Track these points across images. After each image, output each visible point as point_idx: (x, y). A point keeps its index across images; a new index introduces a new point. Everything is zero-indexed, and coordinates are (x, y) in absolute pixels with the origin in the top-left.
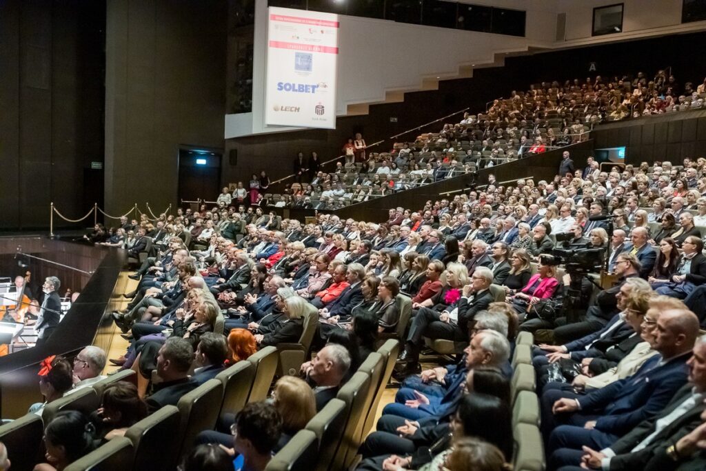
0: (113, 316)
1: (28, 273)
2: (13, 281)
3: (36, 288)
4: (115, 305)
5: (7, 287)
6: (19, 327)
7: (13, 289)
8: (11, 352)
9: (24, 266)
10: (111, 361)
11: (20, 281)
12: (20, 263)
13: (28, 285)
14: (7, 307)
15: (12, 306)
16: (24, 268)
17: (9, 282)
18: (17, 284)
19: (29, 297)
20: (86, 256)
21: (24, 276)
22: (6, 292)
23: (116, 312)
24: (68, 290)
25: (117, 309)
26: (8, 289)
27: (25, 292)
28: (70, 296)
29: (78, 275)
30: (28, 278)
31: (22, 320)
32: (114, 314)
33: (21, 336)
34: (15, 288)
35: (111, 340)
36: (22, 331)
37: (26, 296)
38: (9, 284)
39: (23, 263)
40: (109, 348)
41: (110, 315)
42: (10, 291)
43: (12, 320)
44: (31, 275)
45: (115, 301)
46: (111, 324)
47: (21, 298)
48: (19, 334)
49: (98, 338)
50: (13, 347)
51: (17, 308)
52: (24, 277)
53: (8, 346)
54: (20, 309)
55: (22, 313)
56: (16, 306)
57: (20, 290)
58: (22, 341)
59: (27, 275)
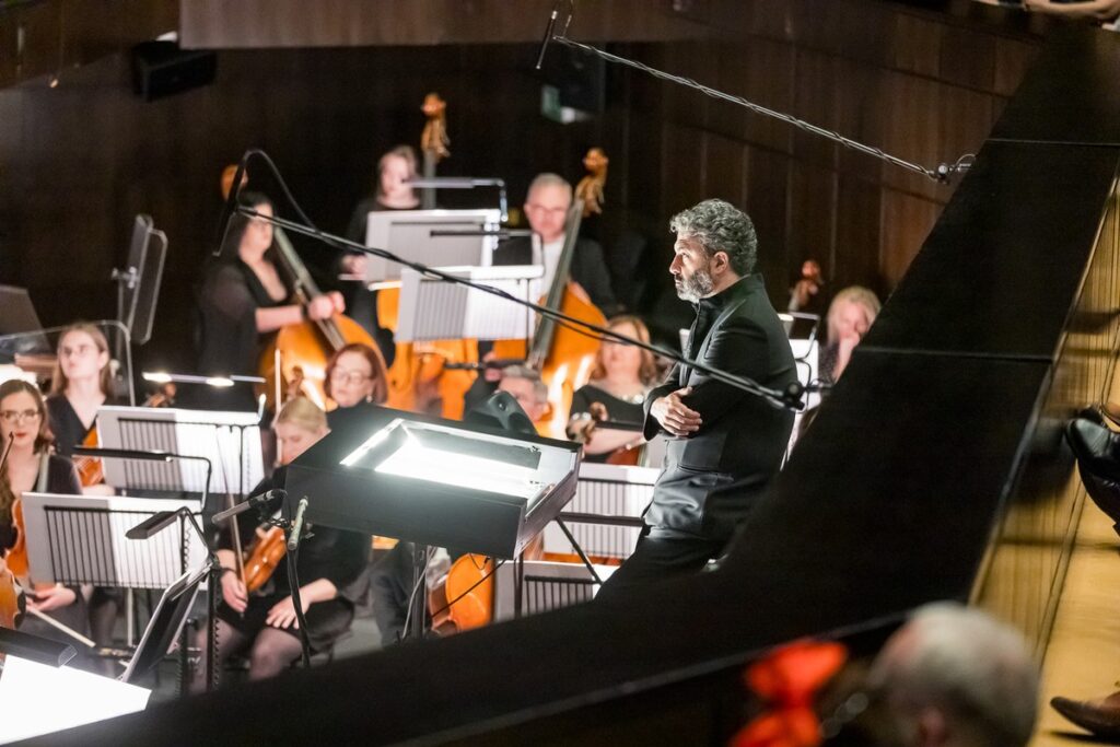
0: (1077, 438)
1: (595, 159)
2: (518, 201)
3: (632, 250)
4: (1083, 377)
5: (482, 233)
6: (555, 465)
7: (515, 250)
8: (505, 610)
9: (568, 115)
10: (1063, 707)
11: (550, 198)
12: (548, 99)
13: (589, 231)
14: (484, 346)
15: (506, 343)
16: (573, 125)
17: (495, 205)
18: (536, 218)
19: (596, 299)
20: (910, 73)
21: (574, 175)
22: (478, 262)
23: (1093, 416)
24: (808, 269)
25: (1092, 398)
26: (490, 244)
27: (576, 267)
28: (820, 304)
29: (865, 182)
30: (592, 188)
31: (556, 429)
32: (1082, 424)
33: (561, 518)
34: (527, 241)
35: (1060, 586)
36: (566, 488)
37: (579, 293)
38: (493, 217)
39: (565, 101)
40: (1045, 628)
41: (1061, 431)
42: (500, 258)
43: (521, 427)
44: (610, 167)
45: (1087, 352)
46: (1061, 484)
47: (559, 294)
48: (553, 506)
49: (1004, 564)
50: (521, 578)
51: (539, 355)
52: (574, 185)
53: (493, 573)
54: (549, 362)
55: (562, 382)
56: (529, 346)
57: (551, 252)
58: (567, 548)
59: (590, 173)
